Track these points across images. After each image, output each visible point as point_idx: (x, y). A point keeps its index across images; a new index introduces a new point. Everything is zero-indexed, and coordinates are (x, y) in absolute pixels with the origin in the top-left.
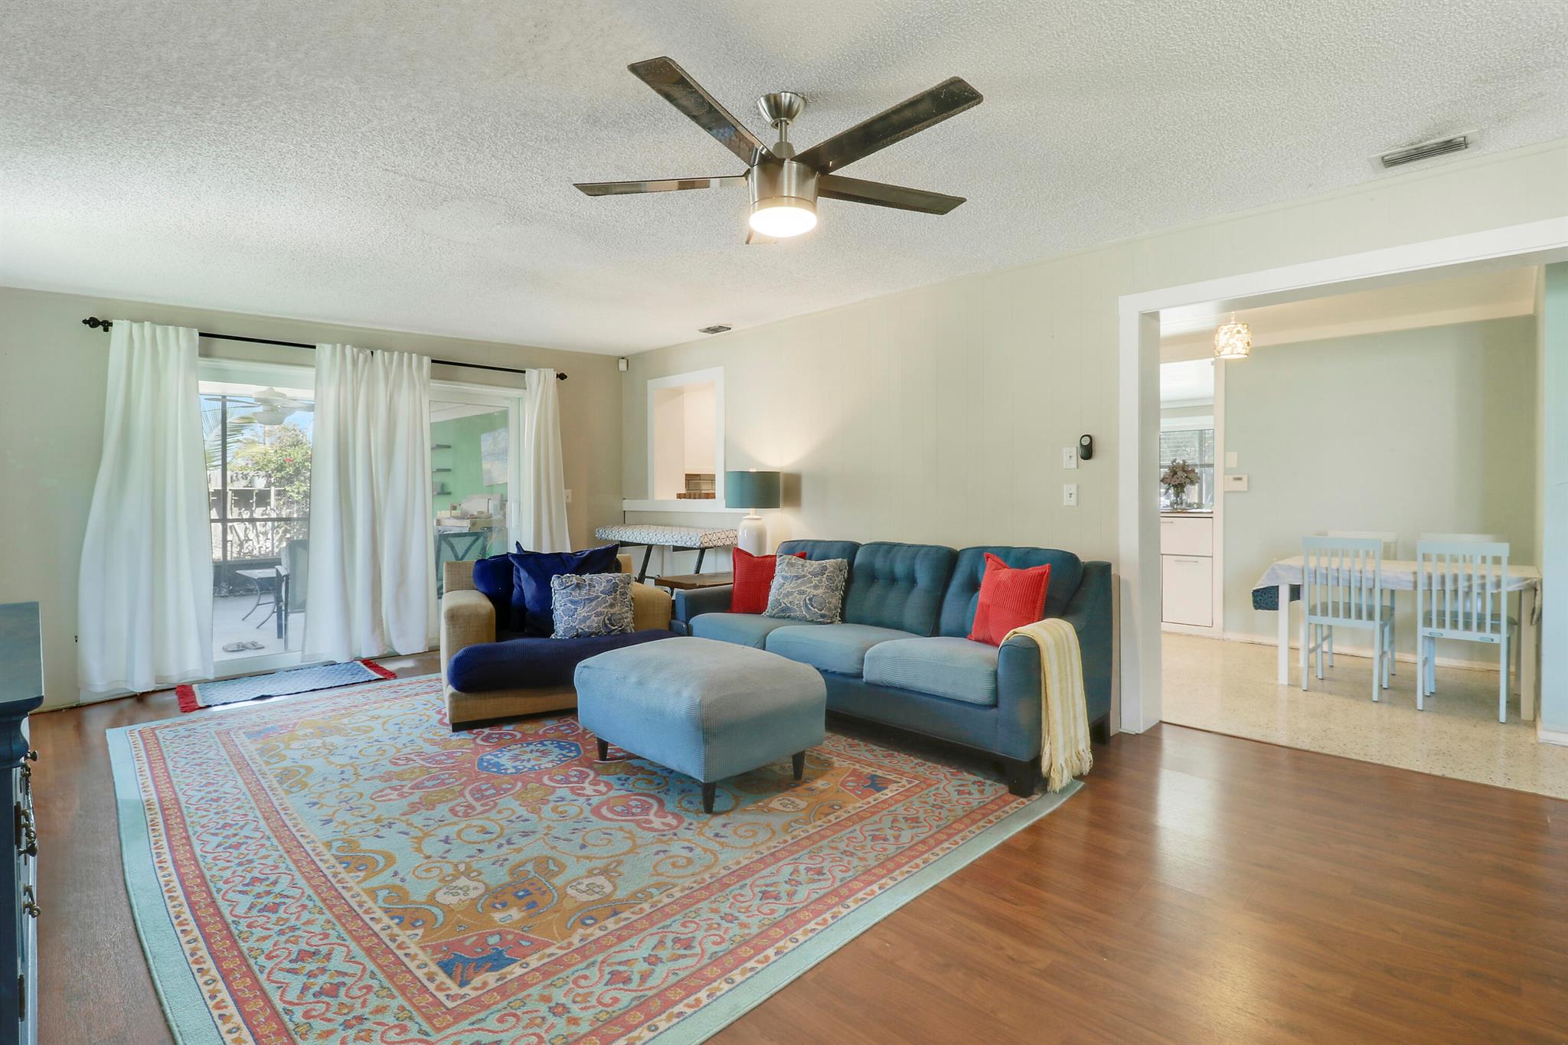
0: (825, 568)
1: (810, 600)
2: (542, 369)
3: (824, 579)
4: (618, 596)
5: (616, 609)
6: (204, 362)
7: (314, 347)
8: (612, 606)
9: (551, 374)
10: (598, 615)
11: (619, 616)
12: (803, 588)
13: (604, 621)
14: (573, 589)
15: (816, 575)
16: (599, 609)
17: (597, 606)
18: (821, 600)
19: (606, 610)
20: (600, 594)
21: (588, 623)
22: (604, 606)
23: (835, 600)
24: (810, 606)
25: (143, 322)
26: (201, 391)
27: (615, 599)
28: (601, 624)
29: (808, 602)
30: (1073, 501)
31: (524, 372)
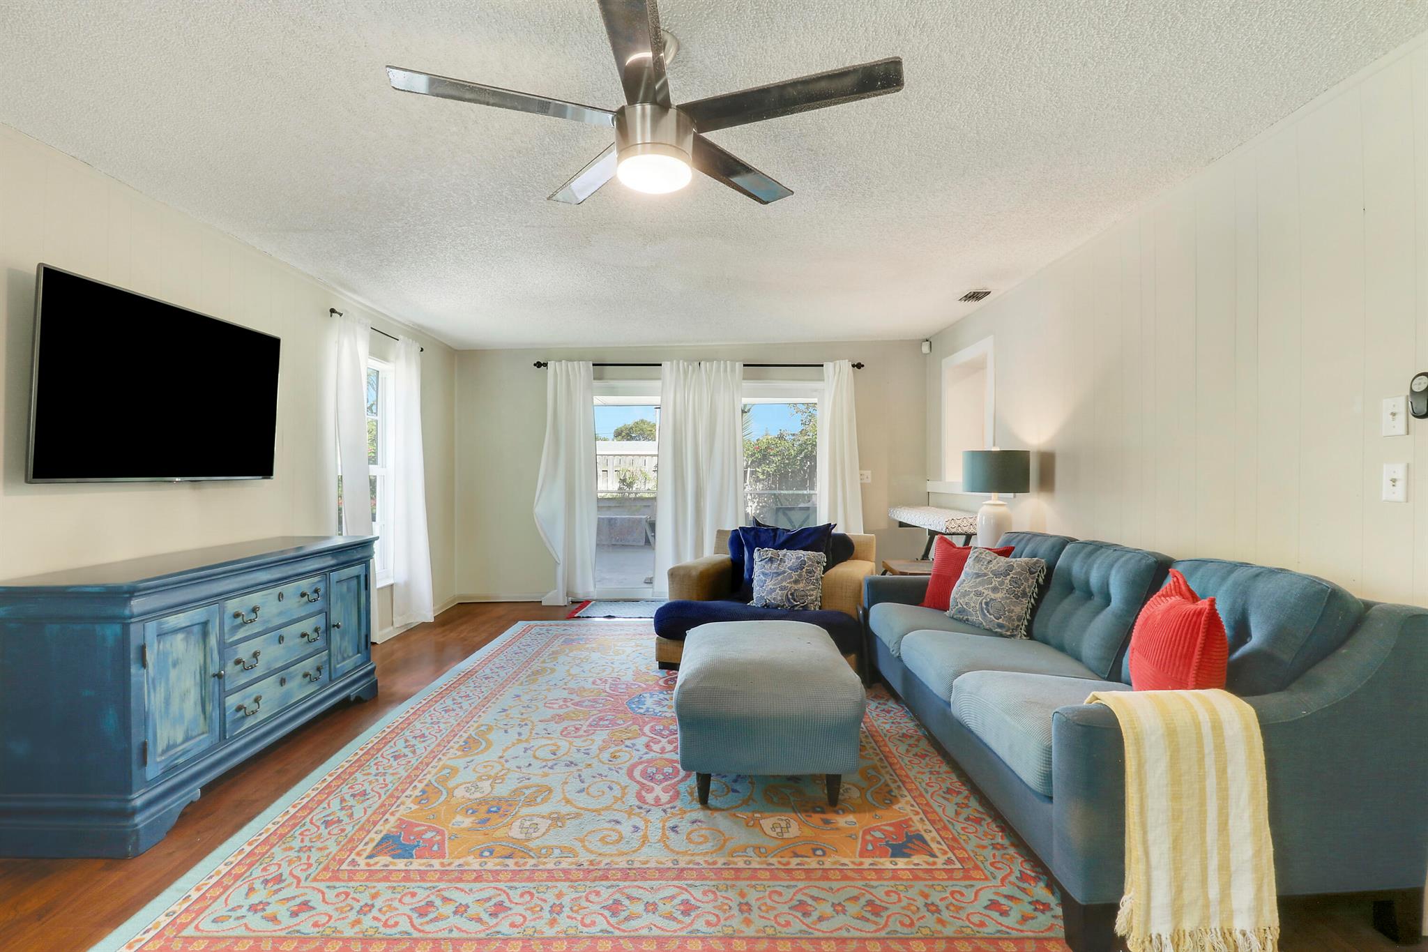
0: (1010, 568)
1: (987, 604)
2: (837, 361)
3: (1007, 581)
4: (804, 573)
5: (800, 586)
6: (597, 383)
7: (660, 365)
8: (796, 582)
9: (846, 366)
10: (781, 589)
11: (803, 593)
12: (980, 589)
13: (787, 595)
14: (766, 563)
15: (996, 575)
16: (784, 584)
17: (782, 580)
18: (998, 605)
19: (790, 585)
20: (787, 569)
21: (773, 595)
22: (788, 581)
23: (1021, 608)
24: (986, 612)
25: (561, 361)
26: (595, 403)
27: (800, 576)
28: (784, 598)
29: (984, 606)
30: (1399, 493)
31: (822, 366)
